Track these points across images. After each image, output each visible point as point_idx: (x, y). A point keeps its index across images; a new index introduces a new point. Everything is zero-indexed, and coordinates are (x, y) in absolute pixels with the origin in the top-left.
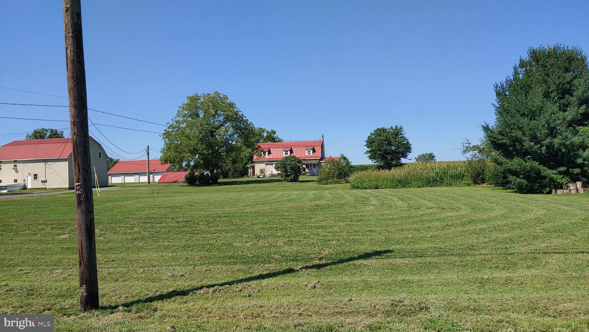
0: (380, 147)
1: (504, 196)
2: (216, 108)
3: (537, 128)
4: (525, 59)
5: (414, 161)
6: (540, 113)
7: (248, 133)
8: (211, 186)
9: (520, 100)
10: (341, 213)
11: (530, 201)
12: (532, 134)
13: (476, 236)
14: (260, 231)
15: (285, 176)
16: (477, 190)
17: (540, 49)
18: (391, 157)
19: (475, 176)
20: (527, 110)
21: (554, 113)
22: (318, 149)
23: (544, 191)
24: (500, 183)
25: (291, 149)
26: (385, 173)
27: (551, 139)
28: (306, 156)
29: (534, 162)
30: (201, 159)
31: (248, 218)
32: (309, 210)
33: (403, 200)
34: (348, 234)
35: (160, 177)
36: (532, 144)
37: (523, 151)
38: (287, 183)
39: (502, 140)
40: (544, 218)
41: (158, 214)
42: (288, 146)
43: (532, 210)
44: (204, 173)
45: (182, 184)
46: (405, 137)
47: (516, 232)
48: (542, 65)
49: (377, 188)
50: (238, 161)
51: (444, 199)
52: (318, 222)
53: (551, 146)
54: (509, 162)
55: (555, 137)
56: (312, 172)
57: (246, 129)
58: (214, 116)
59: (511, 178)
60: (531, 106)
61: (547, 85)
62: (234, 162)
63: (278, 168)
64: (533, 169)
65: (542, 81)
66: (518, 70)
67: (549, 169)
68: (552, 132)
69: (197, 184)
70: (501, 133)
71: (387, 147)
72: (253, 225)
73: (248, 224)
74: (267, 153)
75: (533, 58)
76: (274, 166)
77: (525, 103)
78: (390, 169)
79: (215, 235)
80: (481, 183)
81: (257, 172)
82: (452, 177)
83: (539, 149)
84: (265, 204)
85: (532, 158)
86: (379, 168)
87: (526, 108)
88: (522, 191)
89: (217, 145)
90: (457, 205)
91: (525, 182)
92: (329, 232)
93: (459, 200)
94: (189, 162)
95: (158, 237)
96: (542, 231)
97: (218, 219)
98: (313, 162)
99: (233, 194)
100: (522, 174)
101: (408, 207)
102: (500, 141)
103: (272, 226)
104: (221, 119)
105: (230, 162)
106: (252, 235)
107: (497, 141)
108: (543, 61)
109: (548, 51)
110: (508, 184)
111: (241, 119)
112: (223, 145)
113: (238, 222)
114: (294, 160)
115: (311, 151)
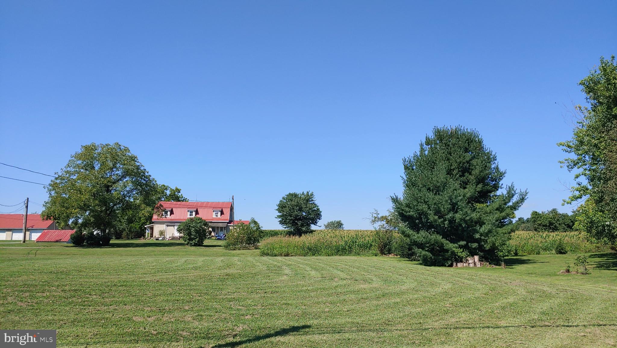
0: (291, 212)
1: (412, 269)
2: (115, 161)
3: (441, 203)
4: (430, 137)
5: (323, 228)
6: (444, 189)
7: (149, 190)
8: (101, 248)
9: (427, 175)
10: (254, 283)
11: (436, 274)
12: (436, 208)
13: (391, 310)
14: (164, 304)
15: (188, 239)
16: (384, 261)
17: (444, 129)
18: (302, 224)
19: (382, 246)
20: (432, 184)
21: (456, 190)
22: (227, 212)
23: (446, 264)
24: (405, 255)
25: (197, 210)
26: (296, 239)
27: (453, 214)
28: (213, 218)
29: (438, 236)
30: (92, 216)
31: (150, 288)
32: (219, 280)
33: (316, 270)
34: (263, 307)
35: (39, 234)
36: (436, 217)
37: (428, 224)
38: (190, 248)
39: (409, 212)
40: (451, 292)
41: (39, 281)
42: (194, 207)
43: (440, 284)
44: (94, 232)
45: (66, 244)
46: (316, 204)
47: (428, 307)
48: (446, 144)
49: (287, 255)
50: (134, 220)
51: (355, 270)
52: (230, 293)
53: (453, 220)
54: (416, 234)
55: (456, 212)
56: (219, 236)
57: (147, 185)
58: (112, 169)
59: (416, 250)
60: (436, 182)
61: (449, 162)
62: (130, 221)
63: (181, 230)
64: (437, 243)
65: (445, 158)
66: (424, 147)
67: (451, 243)
68: (454, 208)
69: (85, 245)
70: (408, 206)
71: (298, 213)
72: (155, 296)
73: (150, 295)
74: (169, 213)
75: (438, 136)
76: (176, 227)
77: (430, 178)
78: (300, 235)
79: (110, 307)
80: (387, 254)
81: (156, 234)
82: (360, 246)
83: (442, 223)
84: (168, 271)
85: (436, 231)
86: (290, 234)
87: (431, 183)
88: (427, 263)
89: (112, 201)
90: (369, 276)
91: (429, 254)
92: (243, 306)
93: (370, 271)
94: (77, 220)
95: (40, 309)
96: (451, 306)
97: (113, 289)
98: (221, 225)
99: (129, 259)
100: (427, 247)
101: (321, 278)
102: (408, 214)
103: (177, 298)
104: (119, 172)
105: (125, 222)
106: (154, 309)
107: (405, 213)
108: (446, 140)
109: (450, 131)
110: (413, 256)
111: (142, 174)
112: (119, 202)
113: (137, 292)
114: (200, 222)
115: (219, 213)
